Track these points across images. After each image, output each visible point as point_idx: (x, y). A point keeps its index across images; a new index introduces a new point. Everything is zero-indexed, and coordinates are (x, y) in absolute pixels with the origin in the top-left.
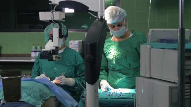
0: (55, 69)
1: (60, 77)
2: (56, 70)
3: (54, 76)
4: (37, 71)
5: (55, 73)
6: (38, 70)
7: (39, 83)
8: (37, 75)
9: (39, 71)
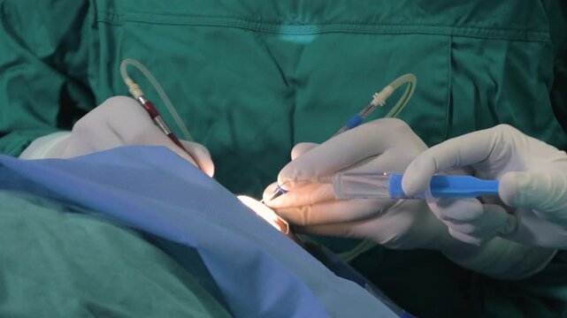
0: (298, 34)
1: (345, 141)
2: (301, 48)
3: (279, 132)
4: (55, 62)
5: (291, 86)
6: (66, 45)
7: (73, 219)
8: (52, 113)
9: (74, 59)
